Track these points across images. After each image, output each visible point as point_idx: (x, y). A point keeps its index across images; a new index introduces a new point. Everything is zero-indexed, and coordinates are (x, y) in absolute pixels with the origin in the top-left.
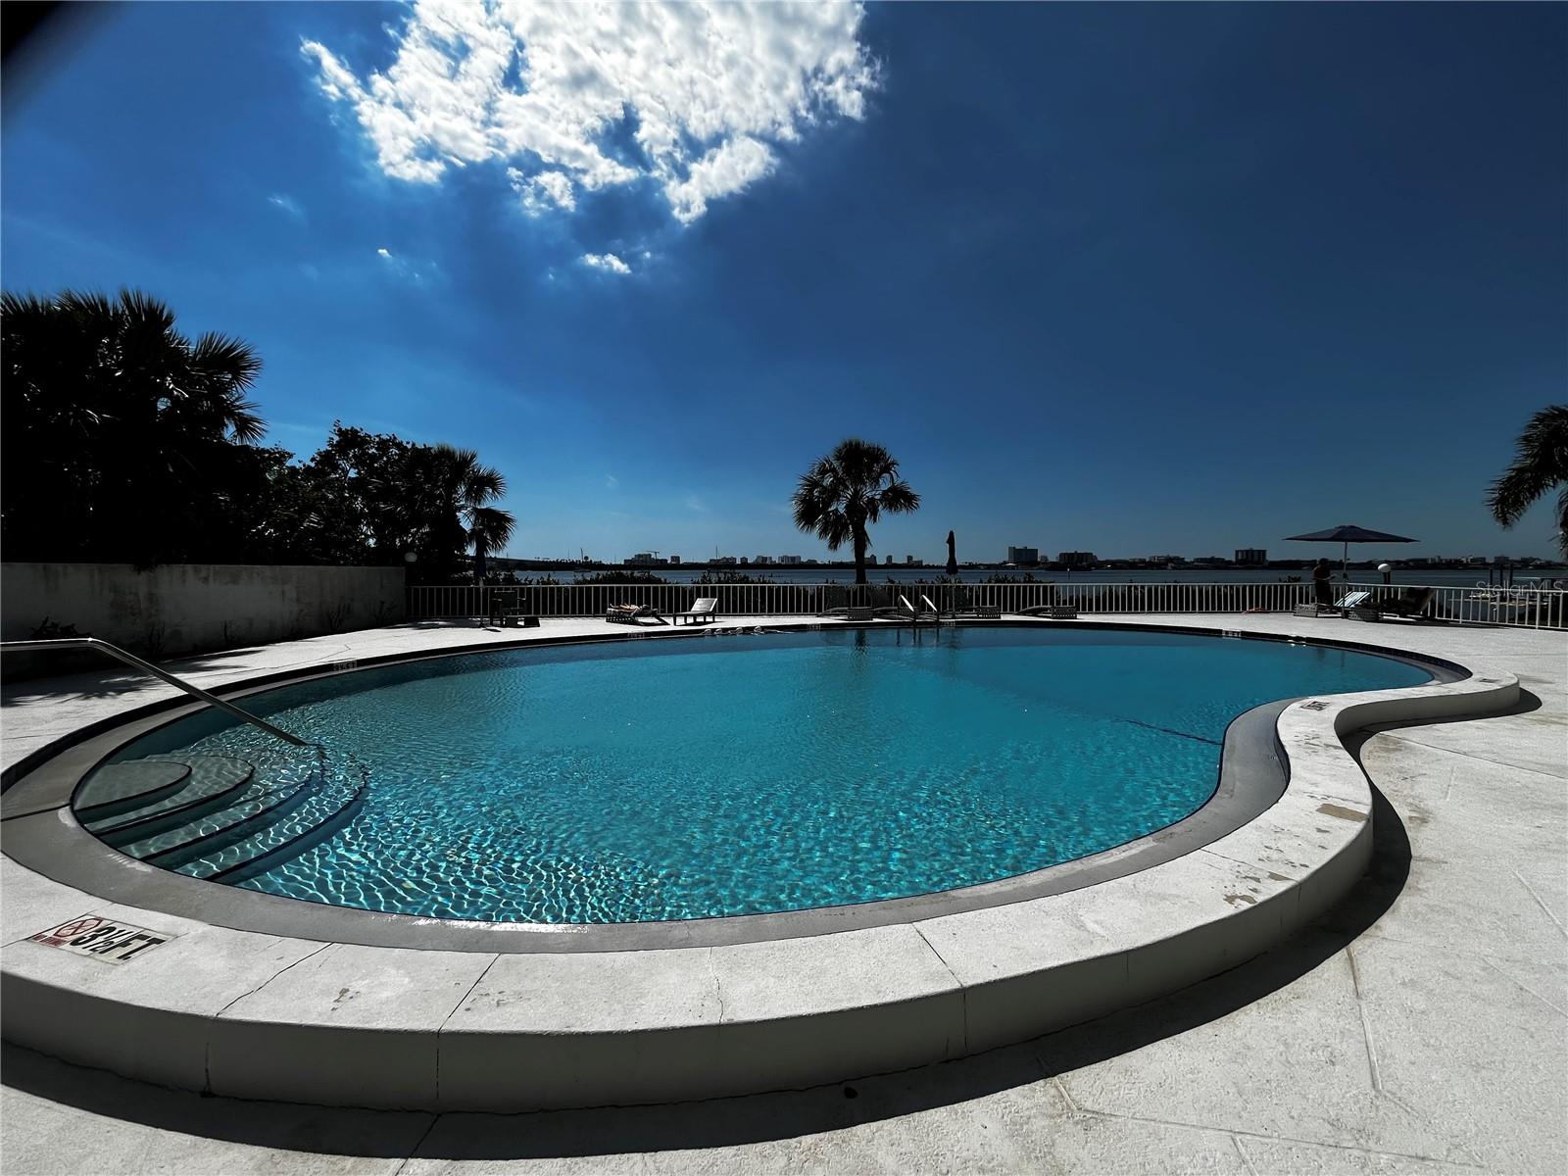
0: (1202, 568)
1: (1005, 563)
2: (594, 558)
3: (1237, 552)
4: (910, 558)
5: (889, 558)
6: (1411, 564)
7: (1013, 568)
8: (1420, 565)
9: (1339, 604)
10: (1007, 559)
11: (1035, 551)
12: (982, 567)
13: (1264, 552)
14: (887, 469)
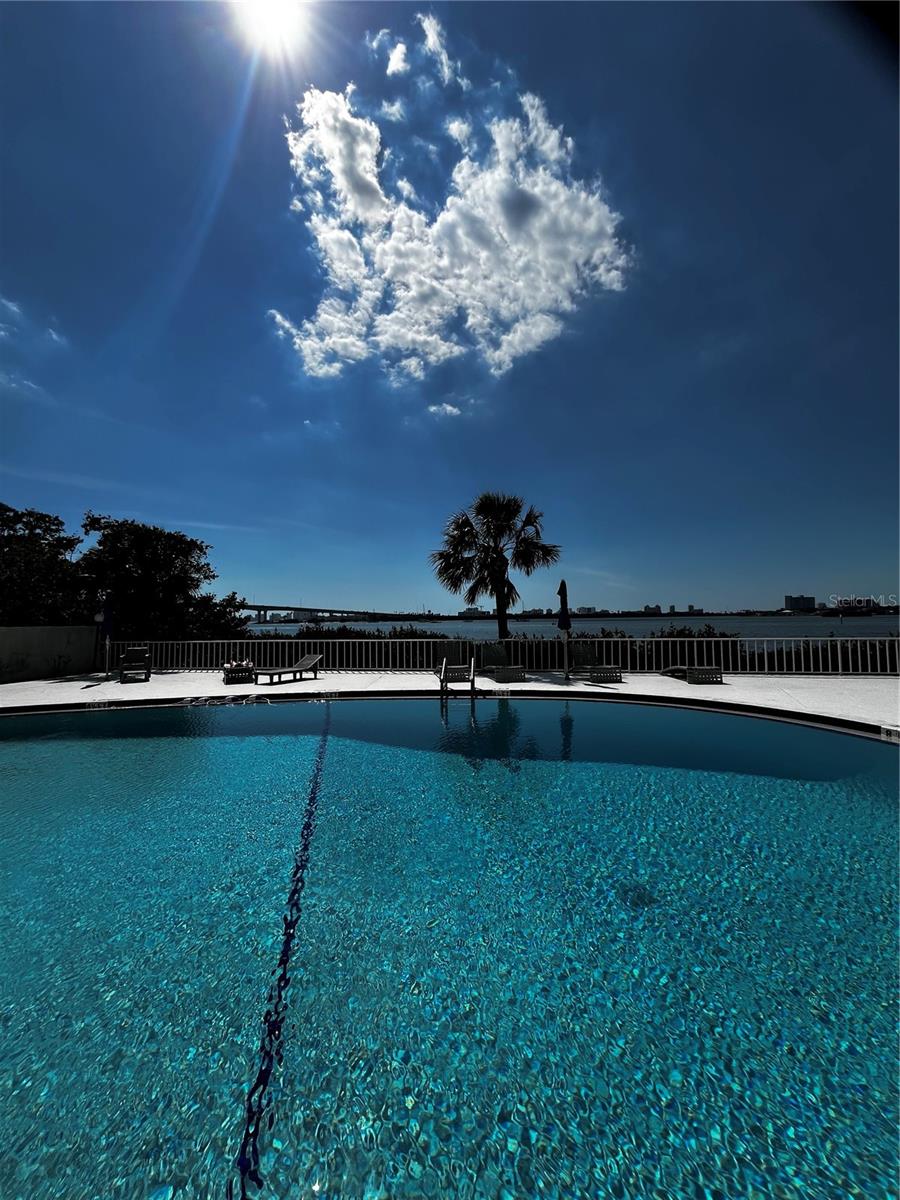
1: (783, 609)
4: (691, 607)
5: (672, 608)
7: (789, 614)
10: (784, 607)
11: (812, 599)
14: (530, 521)
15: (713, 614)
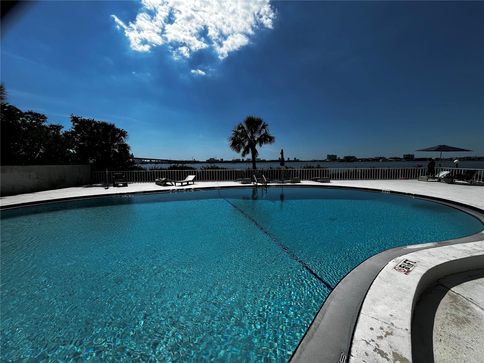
0: (392, 161)
1: (326, 160)
2: (197, 160)
3: (404, 155)
4: (295, 158)
5: (289, 159)
6: (466, 159)
7: (328, 161)
8: (469, 159)
9: (437, 176)
10: (327, 159)
11: (336, 156)
12: (318, 161)
13: (413, 155)
14: (264, 127)
15: (303, 161)
